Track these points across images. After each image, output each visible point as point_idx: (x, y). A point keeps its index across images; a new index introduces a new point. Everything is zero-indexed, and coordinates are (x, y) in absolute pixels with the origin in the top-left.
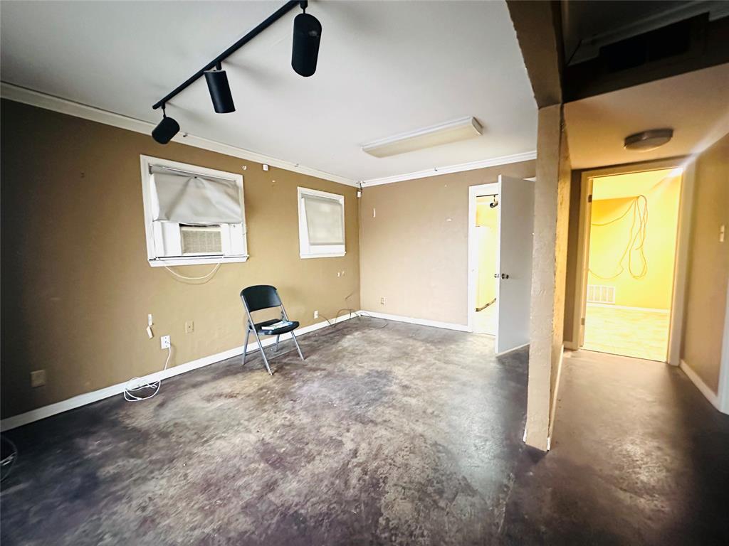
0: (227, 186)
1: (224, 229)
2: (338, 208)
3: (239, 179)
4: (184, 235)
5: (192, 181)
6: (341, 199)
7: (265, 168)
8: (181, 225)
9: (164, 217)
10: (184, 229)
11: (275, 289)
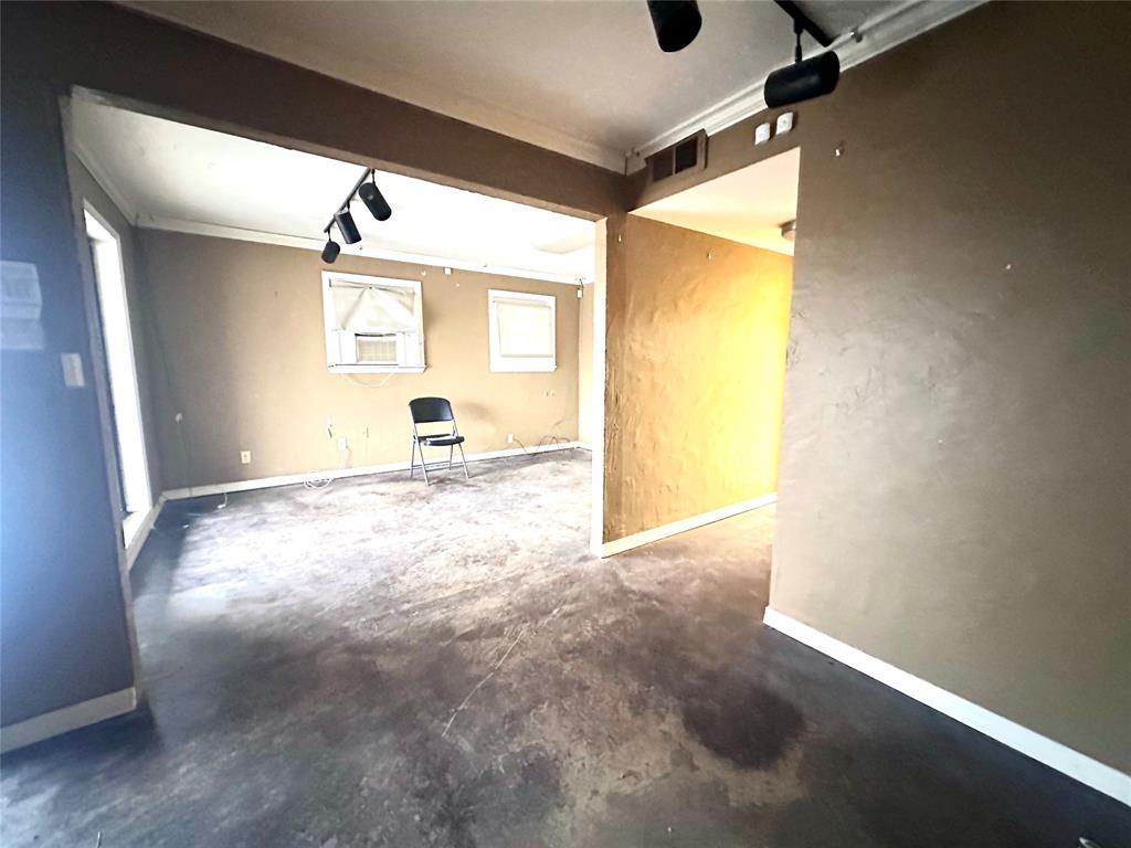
0: (401, 294)
1: (399, 339)
2: (546, 311)
3: (417, 286)
4: (360, 344)
5: (367, 292)
6: (551, 300)
7: (448, 272)
8: (357, 335)
9: (340, 327)
10: (359, 338)
11: (448, 403)
